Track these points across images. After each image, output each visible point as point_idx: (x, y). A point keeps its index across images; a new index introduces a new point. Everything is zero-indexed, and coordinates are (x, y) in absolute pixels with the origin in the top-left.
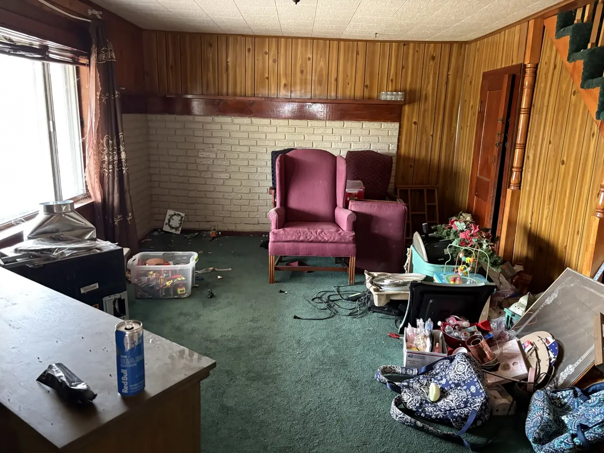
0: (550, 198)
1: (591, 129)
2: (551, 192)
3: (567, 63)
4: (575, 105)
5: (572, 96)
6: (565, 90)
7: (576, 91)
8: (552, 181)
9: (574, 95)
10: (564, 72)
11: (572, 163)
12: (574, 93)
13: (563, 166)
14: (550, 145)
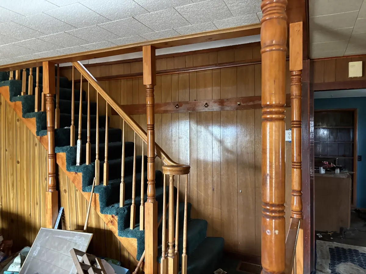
0: (13, 185)
1: (34, 141)
2: (13, 181)
3: (9, 102)
4: (20, 128)
5: (17, 122)
6: (11, 118)
7: (19, 119)
8: (13, 174)
9: (18, 121)
10: (8, 107)
11: (25, 162)
12: (18, 120)
13: (19, 165)
14: (7, 152)
